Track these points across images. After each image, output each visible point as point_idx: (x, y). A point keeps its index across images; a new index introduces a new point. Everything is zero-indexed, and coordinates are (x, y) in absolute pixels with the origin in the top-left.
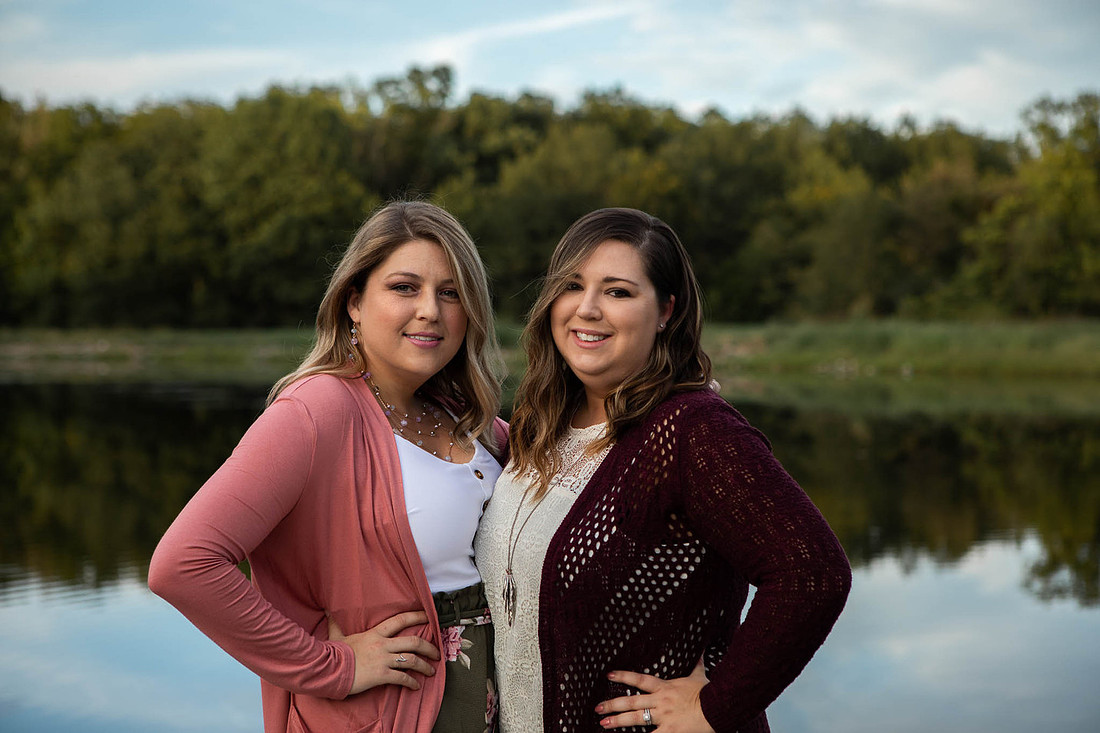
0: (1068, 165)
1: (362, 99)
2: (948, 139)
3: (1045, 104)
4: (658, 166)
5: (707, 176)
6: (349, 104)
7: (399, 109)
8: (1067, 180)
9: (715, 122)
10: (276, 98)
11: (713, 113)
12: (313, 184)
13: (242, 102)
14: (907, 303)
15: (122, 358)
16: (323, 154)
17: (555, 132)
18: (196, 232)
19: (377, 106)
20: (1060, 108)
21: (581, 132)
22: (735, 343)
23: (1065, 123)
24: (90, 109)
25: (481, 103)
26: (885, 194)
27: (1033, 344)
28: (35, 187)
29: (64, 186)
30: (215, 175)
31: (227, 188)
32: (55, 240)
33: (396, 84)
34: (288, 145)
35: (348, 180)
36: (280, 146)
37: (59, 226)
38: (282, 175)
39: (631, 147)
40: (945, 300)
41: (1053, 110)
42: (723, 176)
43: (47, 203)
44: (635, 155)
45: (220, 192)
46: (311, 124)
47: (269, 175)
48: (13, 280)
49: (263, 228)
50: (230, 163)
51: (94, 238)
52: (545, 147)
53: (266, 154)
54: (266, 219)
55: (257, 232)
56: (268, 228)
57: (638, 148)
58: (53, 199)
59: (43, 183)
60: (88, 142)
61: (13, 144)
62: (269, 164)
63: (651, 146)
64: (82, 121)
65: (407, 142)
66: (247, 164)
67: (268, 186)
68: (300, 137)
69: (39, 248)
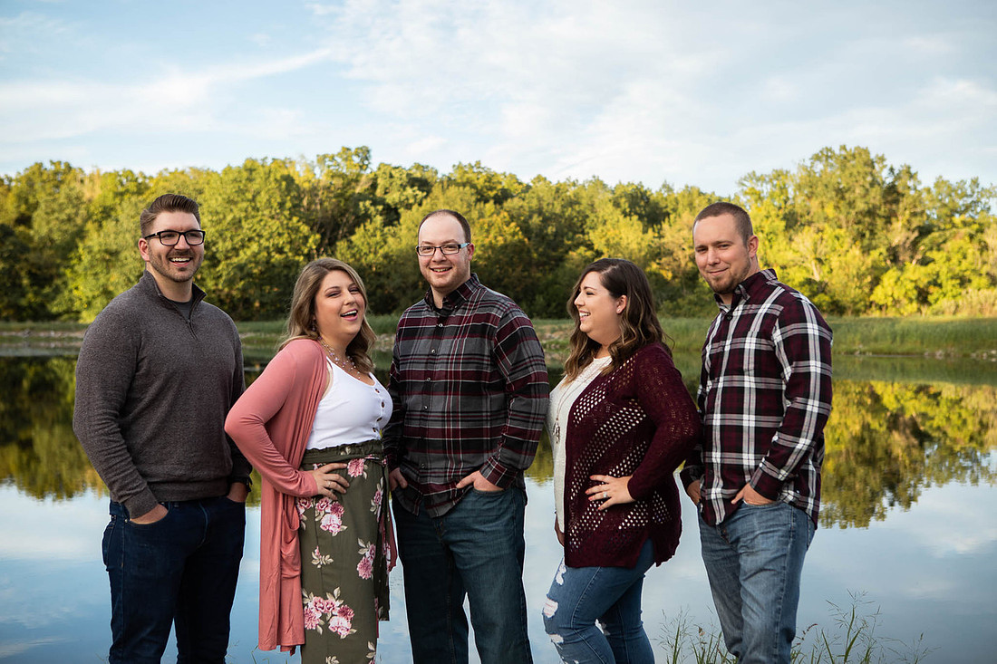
0: (767, 217)
1: (310, 168)
3: (753, 176)
4: (504, 213)
5: (536, 220)
6: (300, 175)
7: (332, 175)
8: (767, 228)
9: (541, 183)
10: (250, 170)
11: (539, 179)
12: (275, 225)
13: (228, 170)
14: (667, 304)
16: (282, 205)
17: (436, 191)
19: (320, 175)
20: (760, 179)
21: (453, 190)
22: (553, 331)
23: (766, 189)
24: (129, 174)
25: (386, 170)
26: (650, 234)
28: (90, 225)
29: (109, 225)
30: (210, 218)
31: (219, 227)
32: (104, 260)
33: (333, 158)
34: (258, 198)
35: (299, 221)
36: (253, 199)
37: (107, 251)
38: (253, 217)
39: (486, 201)
40: (690, 303)
41: (758, 180)
42: (546, 221)
43: (99, 236)
44: (490, 206)
45: (213, 230)
46: (274, 185)
47: (246, 218)
48: (77, 288)
49: (241, 252)
50: (219, 209)
51: (130, 260)
52: (429, 200)
53: (245, 205)
54: (243, 246)
55: (237, 255)
56: (245, 253)
57: (492, 202)
58: (102, 235)
59: (96, 224)
60: (127, 196)
61: (78, 197)
62: (246, 211)
63: (498, 202)
64: (125, 181)
65: (339, 195)
66: (231, 211)
67: (245, 225)
68: (267, 193)
69: (91, 266)
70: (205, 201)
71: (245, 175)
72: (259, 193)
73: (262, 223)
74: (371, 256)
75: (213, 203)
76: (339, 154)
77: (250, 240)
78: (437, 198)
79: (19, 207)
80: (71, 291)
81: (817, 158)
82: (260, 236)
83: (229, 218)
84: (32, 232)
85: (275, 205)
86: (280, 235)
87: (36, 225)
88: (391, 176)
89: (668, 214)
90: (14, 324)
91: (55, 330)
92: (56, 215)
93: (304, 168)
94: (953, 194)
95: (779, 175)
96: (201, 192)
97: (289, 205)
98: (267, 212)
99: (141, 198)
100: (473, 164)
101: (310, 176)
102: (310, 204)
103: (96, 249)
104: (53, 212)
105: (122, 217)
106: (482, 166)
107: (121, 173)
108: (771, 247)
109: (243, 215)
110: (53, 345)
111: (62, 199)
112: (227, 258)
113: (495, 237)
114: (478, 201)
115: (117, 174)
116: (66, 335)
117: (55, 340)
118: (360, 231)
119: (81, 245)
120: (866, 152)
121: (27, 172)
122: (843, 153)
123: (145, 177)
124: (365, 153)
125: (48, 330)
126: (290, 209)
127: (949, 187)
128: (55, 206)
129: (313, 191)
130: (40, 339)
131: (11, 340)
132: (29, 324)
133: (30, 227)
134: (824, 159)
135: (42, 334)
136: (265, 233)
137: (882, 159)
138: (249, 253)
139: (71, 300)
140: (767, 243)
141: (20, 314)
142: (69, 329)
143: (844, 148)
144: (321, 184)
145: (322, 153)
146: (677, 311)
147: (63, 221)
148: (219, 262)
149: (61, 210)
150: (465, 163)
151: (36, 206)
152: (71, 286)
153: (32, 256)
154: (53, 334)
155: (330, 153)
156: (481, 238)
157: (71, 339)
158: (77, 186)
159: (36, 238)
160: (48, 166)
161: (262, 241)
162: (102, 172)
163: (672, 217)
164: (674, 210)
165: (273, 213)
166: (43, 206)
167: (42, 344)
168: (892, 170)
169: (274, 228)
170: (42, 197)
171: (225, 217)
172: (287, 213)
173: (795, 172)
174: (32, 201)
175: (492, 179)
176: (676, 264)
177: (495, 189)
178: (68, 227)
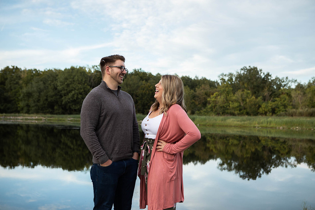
0: (227, 87)
3: (222, 75)
4: (148, 84)
6: (87, 70)
8: (227, 90)
9: (159, 75)
10: (73, 69)
13: (66, 69)
14: (197, 112)
15: (41, 120)
17: (128, 77)
18: (56, 95)
19: (93, 71)
20: (225, 75)
21: (133, 77)
23: (226, 78)
24: (35, 70)
26: (192, 91)
27: (222, 120)
28: (23, 85)
29: (29, 85)
30: (60, 83)
31: (63, 86)
32: (27, 95)
33: (96, 66)
34: (75, 78)
35: (87, 85)
36: (73, 78)
37: (28, 93)
38: (73, 83)
39: (143, 80)
40: (204, 112)
41: (224, 76)
44: (144, 82)
45: (61, 87)
46: (79, 74)
47: (71, 84)
48: (19, 104)
50: (63, 81)
51: (35, 95)
52: (126, 80)
53: (71, 80)
54: (69, 92)
55: (68, 95)
56: (70, 94)
57: (144, 81)
58: (27, 88)
59: (25, 85)
60: (35, 76)
61: (20, 77)
62: (71, 82)
63: (147, 80)
64: (34, 72)
65: (99, 78)
66: (66, 82)
67: (71, 86)
68: (77, 76)
69: (23, 97)
70: (59, 78)
71: (71, 71)
72: (75, 76)
73: (76, 85)
75: (61, 79)
76: (99, 66)
77: (72, 90)
78: (129, 79)
79: (2, 79)
80: (17, 105)
81: (242, 69)
82: (75, 89)
83: (66, 83)
84: (5, 87)
85: (80, 80)
86: (81, 89)
89: (197, 85)
91: (12, 116)
92: (13, 82)
93: (89, 69)
94: (280, 81)
95: (231, 75)
96: (57, 76)
97: (84, 80)
98: (77, 82)
99: (39, 77)
100: (139, 69)
101: (90, 71)
102: (90, 80)
103: (25, 92)
104: (12, 81)
105: (33, 83)
106: (142, 69)
107: (33, 70)
108: (228, 95)
109: (70, 83)
110: (11, 121)
111: (15, 77)
112: (65, 95)
113: (146, 91)
114: (140, 80)
115: (32, 70)
116: (16, 118)
117: (12, 119)
119: (20, 91)
120: (256, 68)
121: (5, 69)
122: (250, 68)
123: (40, 71)
125: (10, 116)
126: (84, 81)
127: (279, 79)
128: (12, 79)
129: (90, 77)
130: (8, 119)
132: (4, 114)
133: (5, 85)
134: (244, 70)
135: (8, 118)
136: (77, 88)
137: (261, 70)
138: (72, 94)
139: (17, 108)
140: (227, 94)
142: (17, 116)
143: (250, 67)
144: (93, 74)
145: (94, 65)
146: (200, 114)
147: (15, 84)
150: (137, 69)
151: (6, 79)
152: (17, 103)
153: (5, 94)
155: (96, 65)
156: (141, 91)
157: (17, 119)
158: (20, 73)
159: (7, 89)
160: (11, 67)
161: (76, 91)
163: (198, 86)
164: (199, 84)
165: (79, 82)
166: (9, 79)
167: (8, 121)
168: (264, 73)
169: (79, 87)
170: (9, 77)
171: (64, 83)
172: (83, 82)
173: (235, 73)
174: (5, 77)
175: (145, 74)
176: (200, 100)
177: (146, 77)
178: (17, 85)
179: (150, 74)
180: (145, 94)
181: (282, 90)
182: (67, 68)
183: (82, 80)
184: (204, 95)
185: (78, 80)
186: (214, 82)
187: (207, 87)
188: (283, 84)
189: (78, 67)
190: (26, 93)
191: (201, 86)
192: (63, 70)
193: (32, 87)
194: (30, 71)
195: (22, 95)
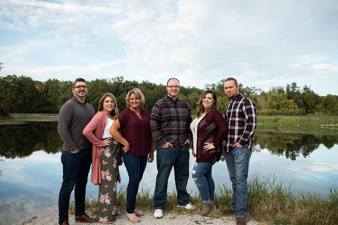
2: (194, 89)
3: (207, 85)
4: (153, 92)
5: (160, 93)
6: (108, 82)
7: (115, 83)
10: (97, 81)
13: (92, 81)
19: (112, 82)
20: (210, 85)
21: (142, 86)
24: (70, 82)
25: (127, 82)
29: (66, 93)
31: (90, 94)
32: (64, 100)
33: (115, 79)
34: (99, 87)
36: (98, 87)
37: (65, 99)
38: (98, 92)
39: (149, 89)
42: (162, 94)
43: (63, 95)
44: (150, 90)
46: (102, 85)
47: (96, 92)
48: (58, 107)
49: (95, 99)
50: (90, 90)
53: (96, 89)
54: (95, 98)
55: (94, 100)
59: (63, 93)
60: (70, 86)
61: (58, 87)
62: (96, 90)
63: (152, 89)
64: (69, 83)
65: (116, 87)
66: (93, 90)
67: (96, 93)
68: (101, 86)
69: (61, 102)
71: (96, 82)
72: (99, 86)
74: (124, 100)
76: (117, 78)
77: (97, 96)
79: (45, 88)
80: (57, 107)
81: (222, 81)
82: (99, 96)
83: (92, 92)
84: (48, 94)
87: (49, 93)
88: (128, 83)
90: (44, 114)
91: (53, 116)
95: (213, 85)
97: (105, 89)
98: (101, 90)
100: (146, 81)
102: (110, 89)
104: (53, 90)
105: (68, 91)
110: (52, 119)
112: (91, 101)
114: (147, 89)
115: (67, 81)
116: (56, 117)
118: (121, 95)
119: (59, 97)
124: (122, 77)
125: (52, 116)
127: (249, 88)
128: (53, 88)
129: (110, 87)
130: (50, 118)
131: (43, 118)
132: (47, 114)
133: (48, 93)
135: (50, 117)
138: (96, 99)
141: (45, 112)
142: (56, 116)
145: (113, 78)
147: (55, 92)
148: (90, 101)
149: (55, 90)
150: (145, 81)
151: (49, 88)
152: (57, 106)
153: (48, 99)
154: (53, 117)
158: (59, 84)
159: (49, 95)
160: (52, 80)
162: (64, 81)
164: (191, 92)
166: (51, 88)
167: (50, 119)
170: (51, 87)
172: (105, 91)
173: (217, 84)
174: (48, 87)
175: (150, 84)
176: (191, 104)
177: (151, 86)
178: (57, 93)
179: (155, 85)
180: (151, 99)
181: (250, 96)
182: (94, 80)
183: (104, 89)
184: (194, 100)
185: (101, 89)
186: (202, 90)
187: (196, 94)
188: (251, 92)
189: (101, 80)
190: (63, 99)
191: (192, 93)
192: (90, 82)
193: (67, 94)
194: (66, 82)
195: (60, 100)
